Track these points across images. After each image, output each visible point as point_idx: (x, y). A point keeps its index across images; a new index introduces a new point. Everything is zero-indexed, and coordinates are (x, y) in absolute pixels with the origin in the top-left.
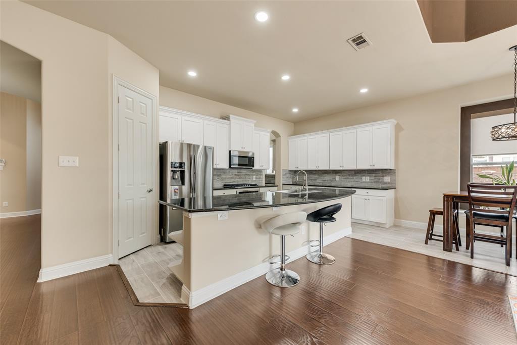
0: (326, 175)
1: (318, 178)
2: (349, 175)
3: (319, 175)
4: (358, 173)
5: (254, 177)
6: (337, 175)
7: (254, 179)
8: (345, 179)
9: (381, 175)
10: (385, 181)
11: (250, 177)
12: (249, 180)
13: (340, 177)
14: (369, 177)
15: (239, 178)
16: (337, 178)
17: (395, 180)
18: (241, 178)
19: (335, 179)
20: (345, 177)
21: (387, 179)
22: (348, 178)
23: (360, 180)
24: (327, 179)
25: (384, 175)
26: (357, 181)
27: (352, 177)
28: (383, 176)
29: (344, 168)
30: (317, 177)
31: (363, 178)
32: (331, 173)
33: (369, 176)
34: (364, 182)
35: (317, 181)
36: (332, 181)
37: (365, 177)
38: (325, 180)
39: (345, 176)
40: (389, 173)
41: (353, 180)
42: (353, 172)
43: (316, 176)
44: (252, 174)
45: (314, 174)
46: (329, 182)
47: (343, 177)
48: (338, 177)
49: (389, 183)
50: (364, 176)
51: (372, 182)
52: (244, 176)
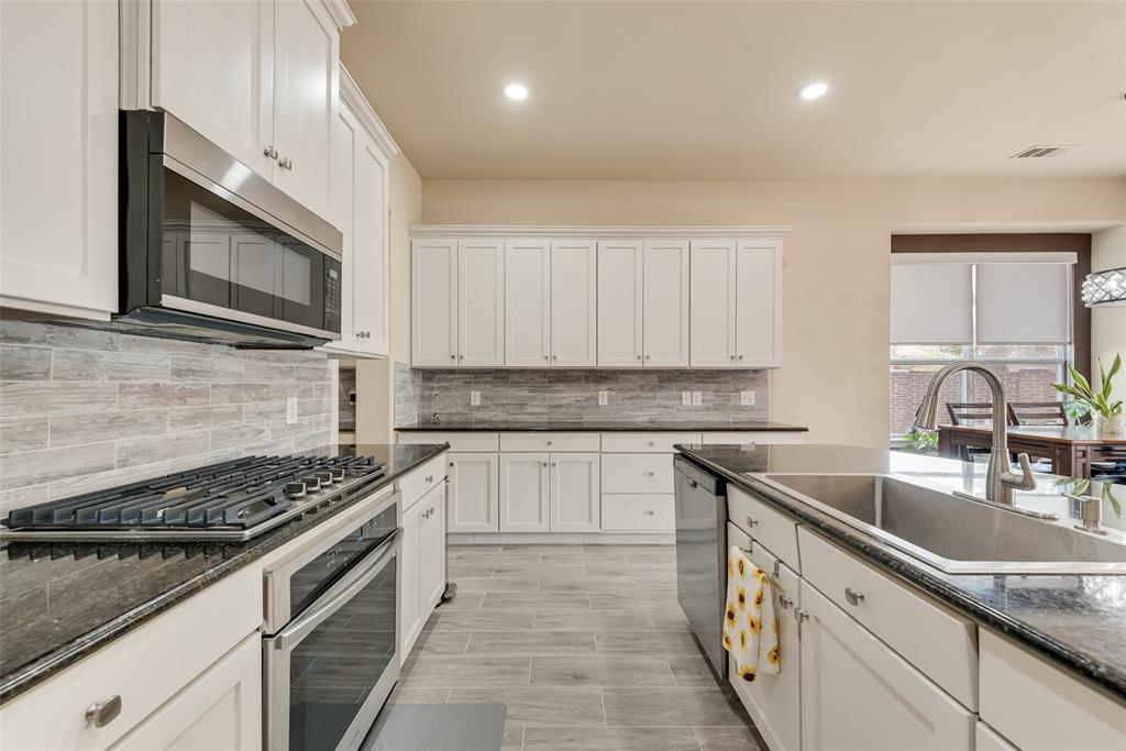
0: (563, 386)
1: (532, 398)
2: (642, 388)
3: (534, 389)
4: (669, 380)
5: (292, 402)
6: (603, 386)
7: (292, 419)
8: (631, 399)
9: (732, 385)
10: (744, 403)
11: (266, 406)
12: (263, 424)
13: (613, 394)
14: (699, 393)
15: (192, 419)
16: (603, 396)
17: (766, 400)
18: (207, 416)
19: (596, 399)
20: (628, 395)
21: (748, 397)
22: (636, 398)
23: (675, 402)
24: (565, 402)
25: (741, 386)
26: (666, 407)
27: (652, 395)
28: (738, 391)
29: (649, 364)
30: (527, 394)
31: (686, 395)
32: (578, 379)
33: (698, 390)
34: (689, 409)
35: (529, 410)
36: (583, 408)
37: (689, 393)
38: (561, 406)
39: (629, 390)
40: (753, 379)
41: (653, 403)
42: (654, 379)
43: (524, 393)
44: (279, 381)
45: (516, 384)
46: (573, 410)
47: (621, 395)
48: (606, 393)
49: (752, 409)
50: (686, 389)
51: (708, 409)
52: (232, 400)
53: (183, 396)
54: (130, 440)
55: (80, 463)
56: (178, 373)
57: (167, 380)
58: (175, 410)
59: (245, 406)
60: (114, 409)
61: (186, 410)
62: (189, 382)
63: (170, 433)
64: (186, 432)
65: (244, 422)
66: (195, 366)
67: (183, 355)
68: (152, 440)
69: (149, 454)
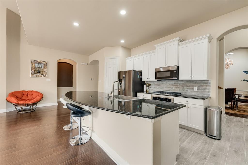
18: (178, 88)
52: (182, 86)
53: (175, 86)
54: (170, 89)
55: (166, 90)
56: (174, 83)
57: (173, 84)
58: (174, 87)
59: (184, 87)
60: (169, 86)
61: (175, 87)
62: (176, 84)
63: (174, 89)
64: (175, 89)
65: (184, 89)
66: (176, 83)
67: (175, 82)
68: (172, 89)
69: (172, 90)
